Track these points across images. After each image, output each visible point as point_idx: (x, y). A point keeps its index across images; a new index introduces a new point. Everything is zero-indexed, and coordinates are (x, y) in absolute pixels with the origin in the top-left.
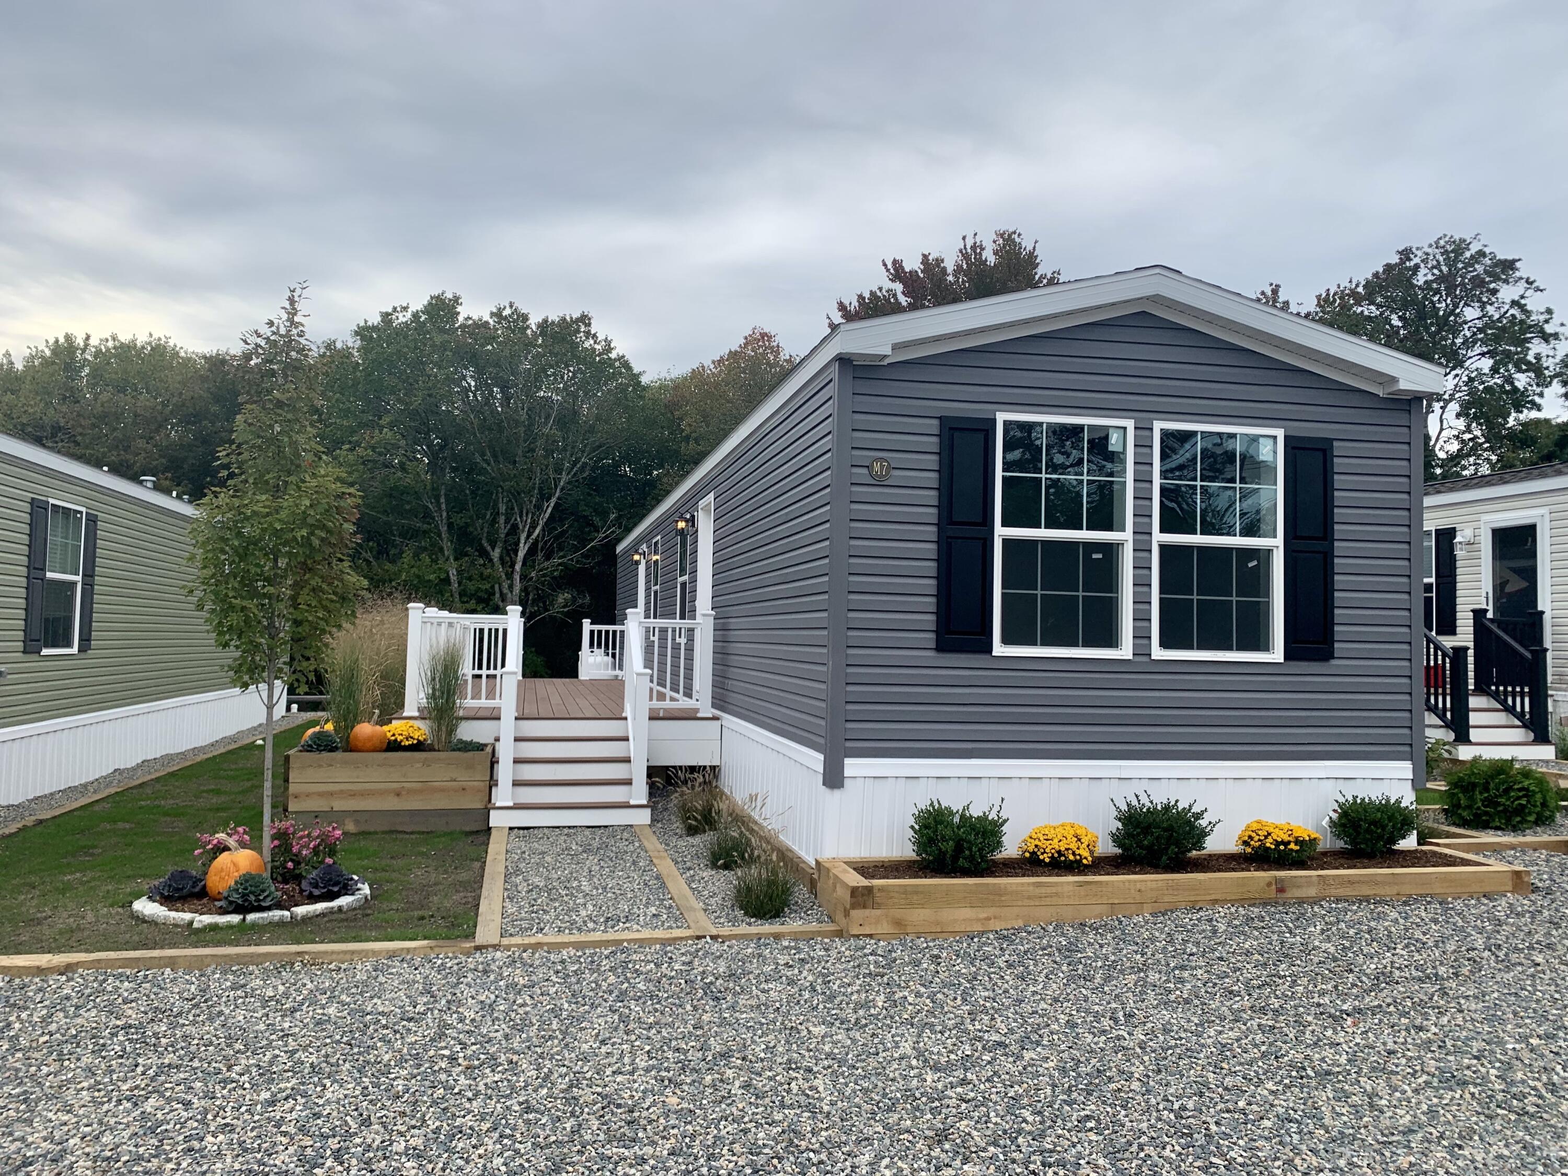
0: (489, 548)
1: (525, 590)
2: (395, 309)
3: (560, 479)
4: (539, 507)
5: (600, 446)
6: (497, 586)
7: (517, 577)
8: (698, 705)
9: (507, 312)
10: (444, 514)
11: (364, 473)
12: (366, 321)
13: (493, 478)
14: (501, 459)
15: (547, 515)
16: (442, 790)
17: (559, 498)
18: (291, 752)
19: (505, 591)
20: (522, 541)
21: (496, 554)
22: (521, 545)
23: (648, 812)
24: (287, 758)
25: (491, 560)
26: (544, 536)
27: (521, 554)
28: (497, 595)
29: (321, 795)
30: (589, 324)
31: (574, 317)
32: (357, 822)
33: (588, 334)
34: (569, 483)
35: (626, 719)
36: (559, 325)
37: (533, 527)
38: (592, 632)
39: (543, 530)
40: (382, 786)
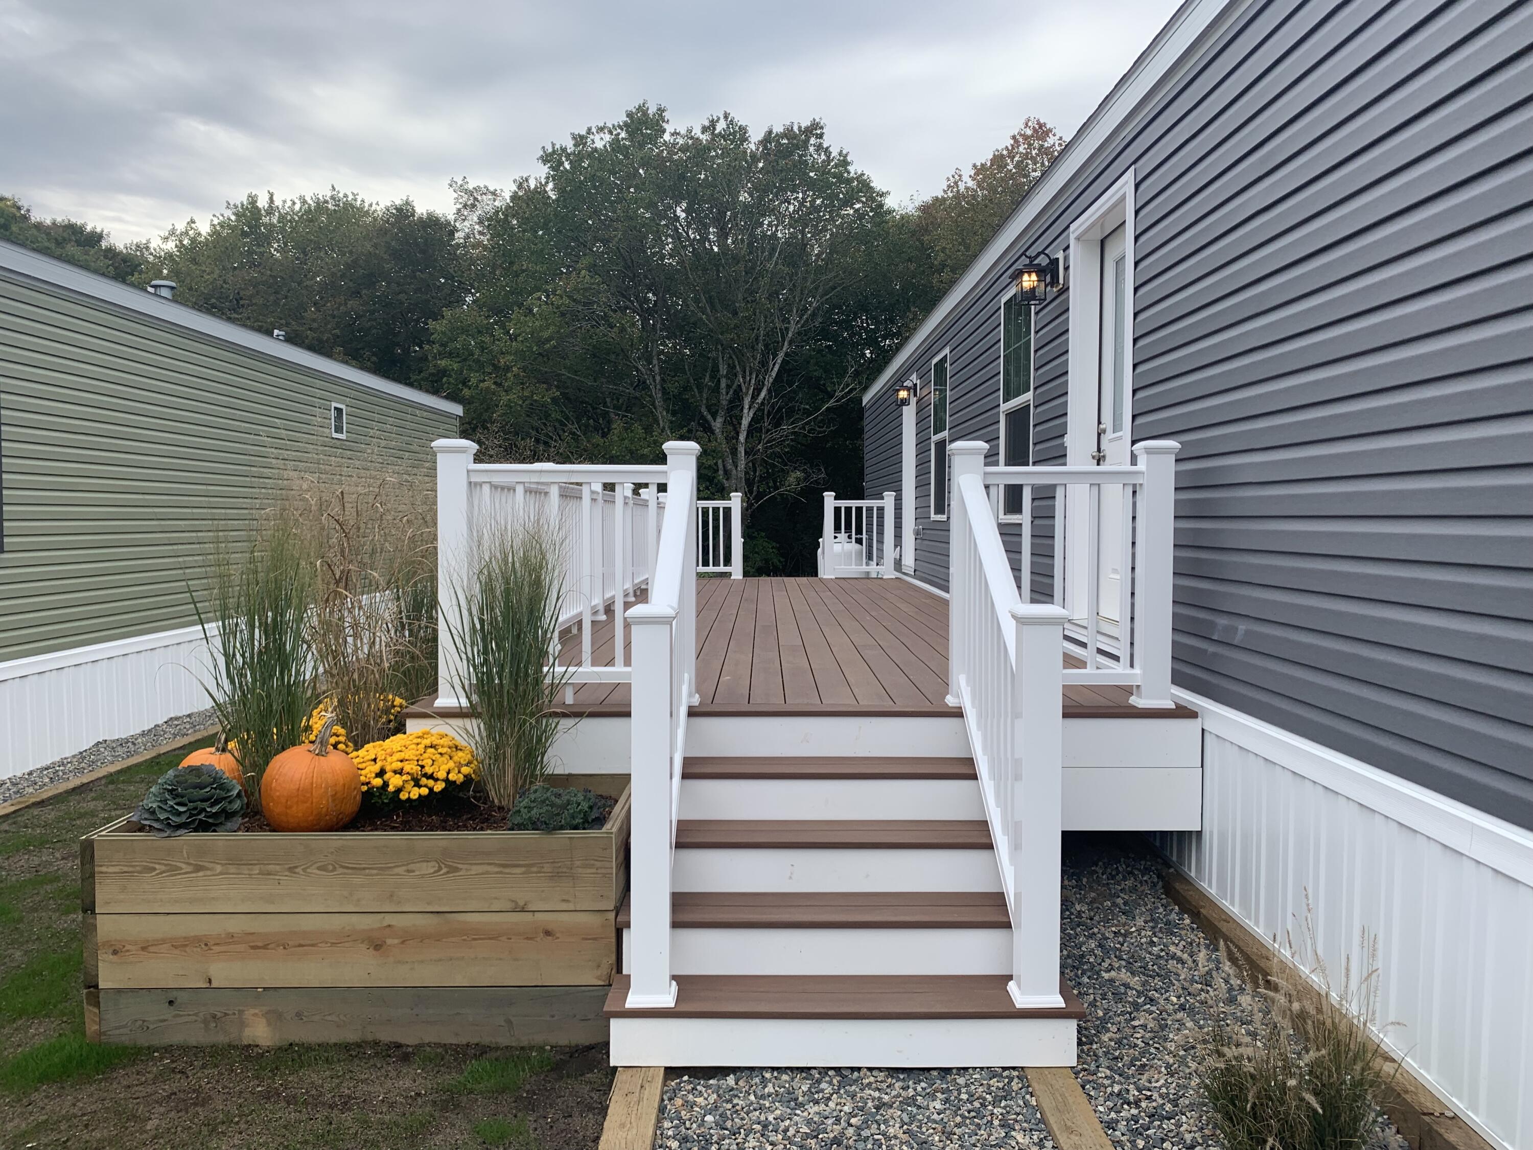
0: (709, 417)
1: (753, 465)
2: (589, 131)
3: (787, 329)
4: (764, 364)
5: (834, 288)
6: (720, 462)
7: (742, 450)
8: (1135, 675)
9: (721, 126)
10: (658, 378)
11: (560, 327)
12: (553, 145)
13: (711, 330)
14: (718, 307)
15: (774, 374)
16: (492, 935)
17: (787, 354)
18: (101, 834)
19: (729, 467)
20: (747, 406)
21: (717, 424)
22: (745, 411)
23: (1069, 1029)
24: (88, 849)
25: (713, 432)
26: (771, 398)
27: (745, 422)
28: (721, 472)
29: (182, 944)
30: (821, 136)
31: (803, 126)
32: (275, 1017)
33: (819, 147)
34: (799, 333)
35: (958, 713)
36: (784, 135)
37: (758, 391)
38: (837, 510)
39: (769, 391)
40: (337, 922)
